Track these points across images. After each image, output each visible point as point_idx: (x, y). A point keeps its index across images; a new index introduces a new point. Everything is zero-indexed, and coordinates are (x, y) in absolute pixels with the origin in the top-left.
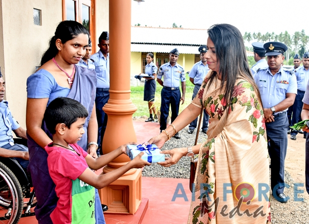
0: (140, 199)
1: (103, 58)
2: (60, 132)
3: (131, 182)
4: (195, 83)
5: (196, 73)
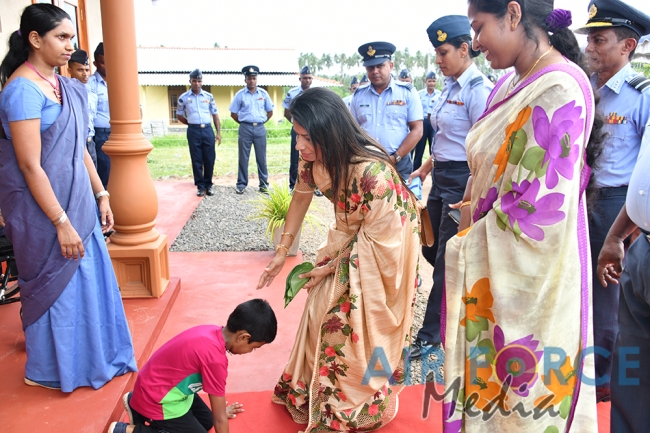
0: (167, 278)
1: (102, 82)
3: (152, 251)
4: (240, 120)
5: (241, 105)
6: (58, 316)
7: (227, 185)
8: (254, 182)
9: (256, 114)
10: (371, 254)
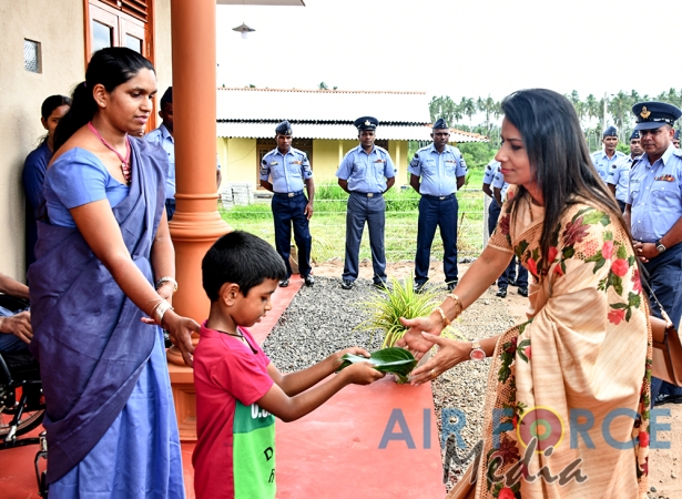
2: (226, 300)
4: (350, 189)
5: (352, 169)
6: (89, 476)
7: (329, 276)
8: (366, 273)
9: (372, 181)
10: (552, 339)
